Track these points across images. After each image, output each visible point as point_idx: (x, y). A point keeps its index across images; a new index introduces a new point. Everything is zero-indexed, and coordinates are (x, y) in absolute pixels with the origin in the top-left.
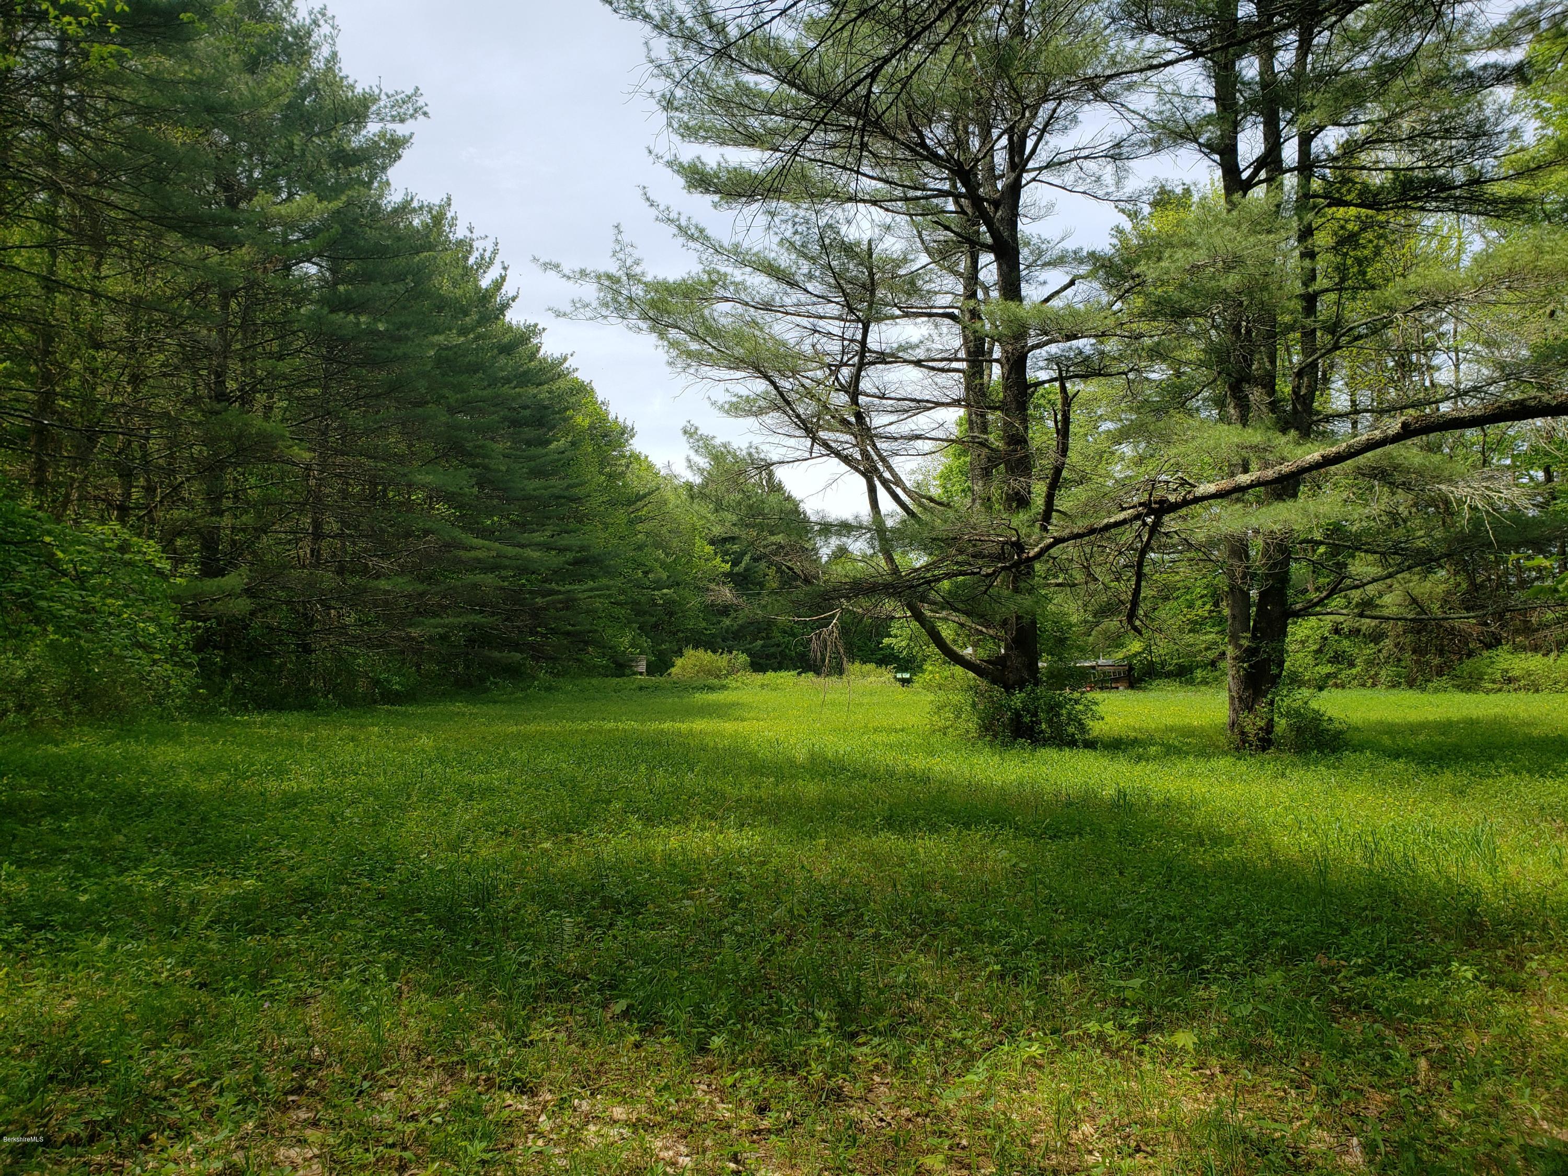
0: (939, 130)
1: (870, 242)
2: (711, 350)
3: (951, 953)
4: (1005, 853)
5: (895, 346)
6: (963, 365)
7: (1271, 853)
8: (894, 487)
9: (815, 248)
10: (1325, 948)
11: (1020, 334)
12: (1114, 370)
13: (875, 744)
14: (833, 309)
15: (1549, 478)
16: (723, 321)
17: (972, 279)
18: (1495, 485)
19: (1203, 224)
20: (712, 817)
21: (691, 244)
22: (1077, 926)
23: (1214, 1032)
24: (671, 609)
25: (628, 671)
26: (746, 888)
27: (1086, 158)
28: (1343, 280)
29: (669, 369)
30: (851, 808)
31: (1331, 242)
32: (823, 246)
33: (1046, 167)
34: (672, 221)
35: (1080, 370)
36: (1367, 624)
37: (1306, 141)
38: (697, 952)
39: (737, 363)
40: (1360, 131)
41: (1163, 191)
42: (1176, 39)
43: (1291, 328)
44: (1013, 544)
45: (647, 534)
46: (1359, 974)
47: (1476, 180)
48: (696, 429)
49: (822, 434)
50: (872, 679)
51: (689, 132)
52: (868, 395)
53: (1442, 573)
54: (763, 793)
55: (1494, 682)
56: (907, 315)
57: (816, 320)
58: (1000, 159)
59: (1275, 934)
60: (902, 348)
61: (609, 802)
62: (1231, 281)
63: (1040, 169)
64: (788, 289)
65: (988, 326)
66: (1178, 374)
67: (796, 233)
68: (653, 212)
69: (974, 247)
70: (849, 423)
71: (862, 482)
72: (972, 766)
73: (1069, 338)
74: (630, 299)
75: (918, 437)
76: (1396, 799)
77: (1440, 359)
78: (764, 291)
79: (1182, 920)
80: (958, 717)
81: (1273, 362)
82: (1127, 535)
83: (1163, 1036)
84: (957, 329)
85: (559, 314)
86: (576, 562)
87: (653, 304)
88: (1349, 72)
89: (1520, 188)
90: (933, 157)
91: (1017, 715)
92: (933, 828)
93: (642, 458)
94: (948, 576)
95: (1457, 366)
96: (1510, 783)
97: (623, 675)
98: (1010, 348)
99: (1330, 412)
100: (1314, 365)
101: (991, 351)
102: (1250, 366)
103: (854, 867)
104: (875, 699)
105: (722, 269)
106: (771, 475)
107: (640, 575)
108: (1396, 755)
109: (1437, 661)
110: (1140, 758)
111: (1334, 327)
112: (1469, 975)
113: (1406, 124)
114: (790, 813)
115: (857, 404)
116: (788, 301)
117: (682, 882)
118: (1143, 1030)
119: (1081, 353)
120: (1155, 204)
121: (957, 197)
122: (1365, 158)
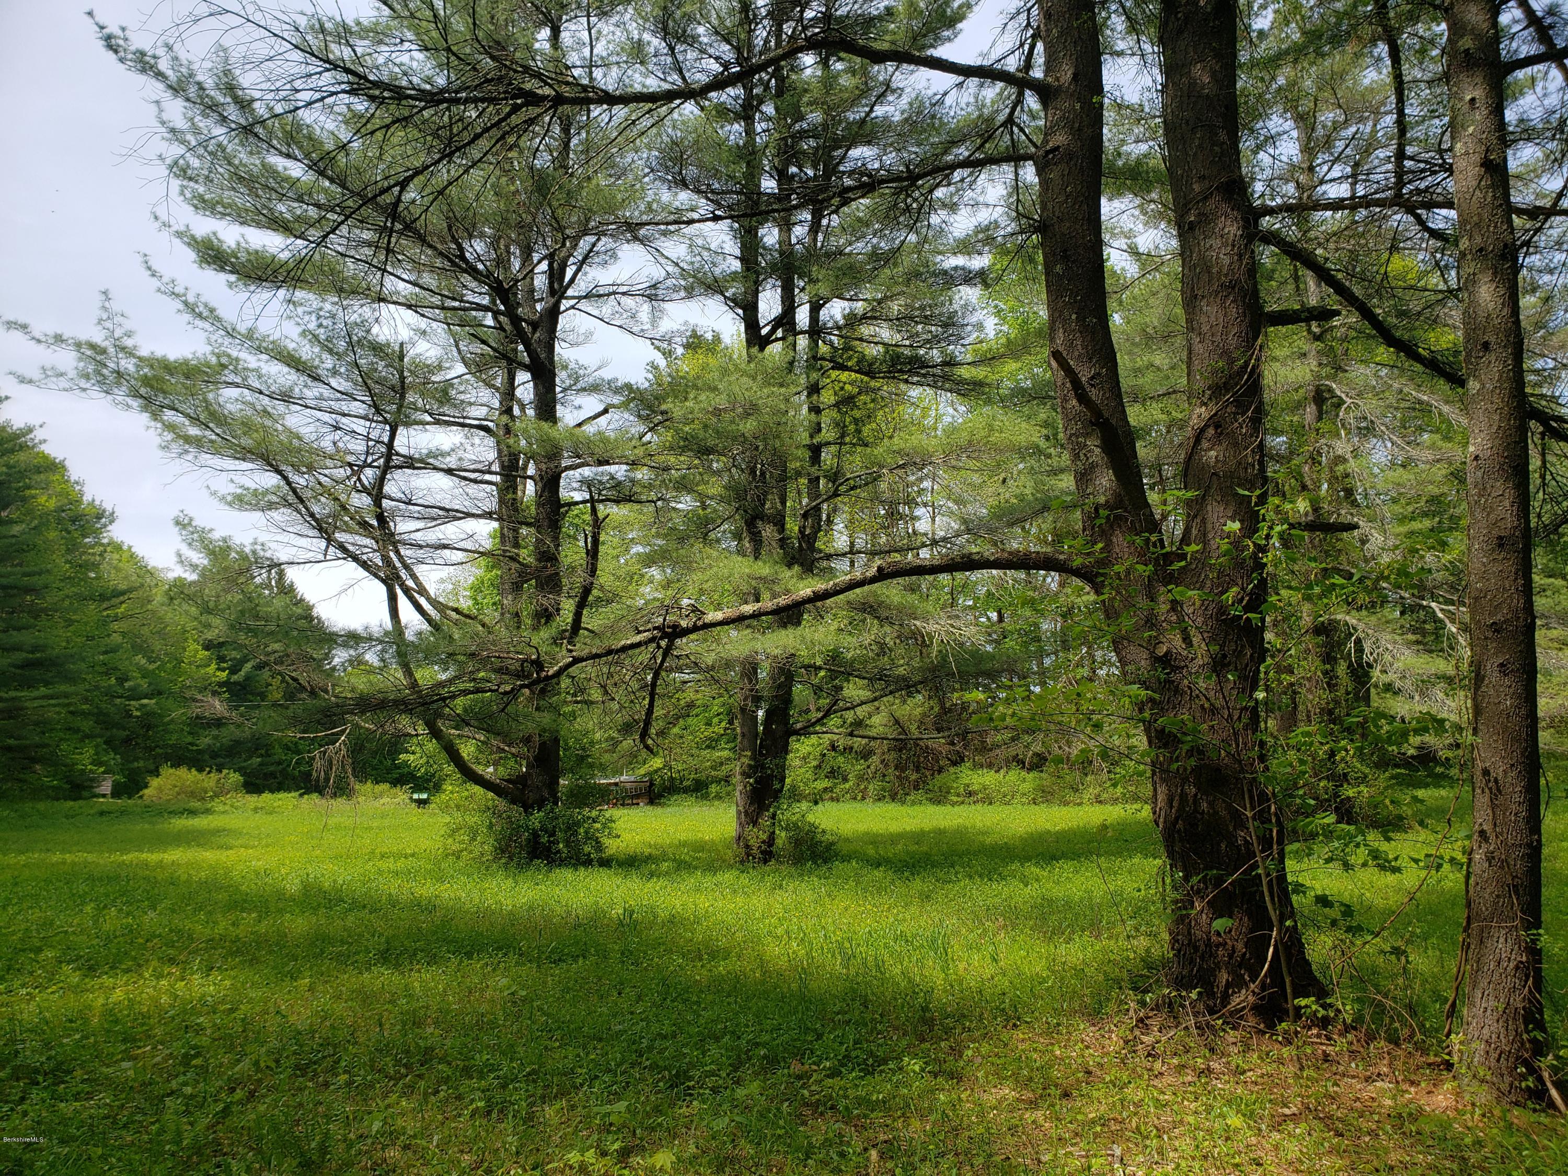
0: (479, 246)
1: (402, 344)
2: (214, 437)
3: (436, 1092)
4: (504, 981)
5: (425, 451)
6: (497, 478)
7: (762, 963)
8: (417, 596)
9: (342, 345)
10: (800, 1055)
11: (553, 454)
12: (644, 498)
13: (380, 872)
14: (358, 408)
15: (1001, 619)
16: (230, 407)
17: (509, 394)
18: (957, 623)
19: (725, 372)
20: (172, 961)
21: (198, 322)
22: (571, 1052)
23: (692, 1149)
24: (149, 722)
25: (85, 794)
26: (204, 1041)
27: (624, 294)
28: (843, 436)
29: (161, 453)
30: (343, 942)
31: (833, 400)
32: (350, 343)
33: (585, 297)
34: (177, 295)
35: (612, 494)
36: (858, 743)
37: (816, 309)
38: (133, 1122)
39: (244, 454)
40: (860, 307)
41: (694, 334)
42: (708, 199)
43: (798, 474)
44: (533, 662)
45: (124, 634)
46: (828, 1076)
47: (950, 362)
48: (191, 519)
49: (340, 536)
50: (385, 800)
51: (204, 205)
52: (392, 499)
53: (920, 697)
54: (241, 931)
55: (958, 795)
56: (438, 422)
57: (339, 417)
58: (540, 281)
59: (757, 1045)
60: (430, 454)
61: (39, 950)
62: (749, 426)
63: (580, 298)
64: (309, 381)
65: (523, 443)
66: (704, 507)
67: (320, 326)
68: (155, 283)
69: (512, 364)
70: (371, 526)
71: (382, 589)
72: (482, 891)
73: (600, 463)
74: (119, 374)
75: (445, 547)
76: (874, 905)
77: (920, 511)
78: (281, 380)
79: (674, 1036)
80: (473, 839)
81: (783, 503)
82: (643, 656)
83: (643, 1158)
84: (490, 441)
85: (22, 380)
86: (28, 665)
87: (146, 381)
88: (850, 254)
89: (980, 373)
90: (472, 271)
91: (535, 835)
92: (433, 960)
93: (125, 547)
94: (465, 692)
95: (933, 520)
96: (965, 886)
97: (79, 798)
98: (544, 467)
99: (832, 551)
100: (817, 509)
101: (525, 468)
102: (763, 505)
103: (339, 1008)
104: (386, 822)
105: (234, 354)
106: (281, 574)
107: (113, 681)
108: (877, 864)
109: (914, 777)
110: (652, 875)
111: (835, 476)
112: (917, 1068)
113: (895, 307)
114: (271, 952)
115: (380, 506)
116: (308, 393)
117: (124, 1041)
118: (624, 1155)
119: (612, 478)
120: (687, 346)
121: (496, 314)
122: (866, 330)
